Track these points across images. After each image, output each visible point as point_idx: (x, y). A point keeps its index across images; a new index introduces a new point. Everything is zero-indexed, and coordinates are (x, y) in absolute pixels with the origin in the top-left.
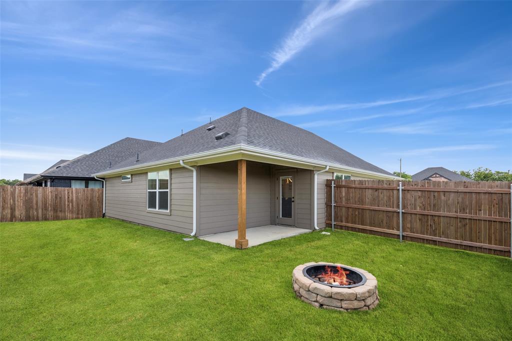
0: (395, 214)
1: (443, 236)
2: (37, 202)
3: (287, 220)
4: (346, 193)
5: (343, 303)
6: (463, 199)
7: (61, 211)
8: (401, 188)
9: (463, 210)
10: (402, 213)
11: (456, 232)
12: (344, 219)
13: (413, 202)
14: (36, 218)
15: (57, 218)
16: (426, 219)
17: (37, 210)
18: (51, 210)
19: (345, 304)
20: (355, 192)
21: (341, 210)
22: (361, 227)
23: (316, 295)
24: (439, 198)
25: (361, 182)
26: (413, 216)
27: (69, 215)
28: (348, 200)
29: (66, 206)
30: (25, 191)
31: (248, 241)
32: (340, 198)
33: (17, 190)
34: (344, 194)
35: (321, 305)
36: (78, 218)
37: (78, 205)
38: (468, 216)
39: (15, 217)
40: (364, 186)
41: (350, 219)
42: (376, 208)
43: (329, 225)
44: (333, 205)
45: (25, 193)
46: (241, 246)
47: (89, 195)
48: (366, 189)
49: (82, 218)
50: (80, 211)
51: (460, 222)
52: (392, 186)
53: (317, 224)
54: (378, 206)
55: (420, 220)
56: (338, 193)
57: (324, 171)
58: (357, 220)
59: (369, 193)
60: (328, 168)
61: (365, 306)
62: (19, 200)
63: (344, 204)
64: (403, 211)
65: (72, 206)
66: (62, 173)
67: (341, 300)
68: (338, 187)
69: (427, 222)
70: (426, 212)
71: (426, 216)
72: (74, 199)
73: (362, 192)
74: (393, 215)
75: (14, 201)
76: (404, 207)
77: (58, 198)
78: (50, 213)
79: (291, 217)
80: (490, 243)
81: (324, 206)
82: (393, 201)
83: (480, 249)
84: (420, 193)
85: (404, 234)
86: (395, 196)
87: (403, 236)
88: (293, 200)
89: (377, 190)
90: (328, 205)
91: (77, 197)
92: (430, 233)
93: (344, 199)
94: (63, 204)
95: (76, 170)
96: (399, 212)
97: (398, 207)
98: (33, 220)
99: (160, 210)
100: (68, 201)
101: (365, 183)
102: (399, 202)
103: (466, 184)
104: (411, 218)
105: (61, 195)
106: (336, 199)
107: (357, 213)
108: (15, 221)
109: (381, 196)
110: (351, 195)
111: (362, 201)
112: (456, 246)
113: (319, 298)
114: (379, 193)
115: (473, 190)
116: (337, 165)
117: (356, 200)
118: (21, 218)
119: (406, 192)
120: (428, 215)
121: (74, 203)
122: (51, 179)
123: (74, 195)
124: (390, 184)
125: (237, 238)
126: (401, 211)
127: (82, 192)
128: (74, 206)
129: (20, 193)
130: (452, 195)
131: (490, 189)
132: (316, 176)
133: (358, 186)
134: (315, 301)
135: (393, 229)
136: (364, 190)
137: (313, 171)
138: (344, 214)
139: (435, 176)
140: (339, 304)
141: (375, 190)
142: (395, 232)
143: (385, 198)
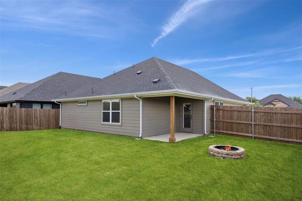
0: (250, 125)
1: (275, 136)
2: (16, 118)
3: (187, 129)
4: (222, 113)
5: (232, 156)
6: (284, 117)
7: (30, 124)
8: (253, 111)
9: (284, 122)
10: (254, 124)
11: (281, 134)
12: (221, 128)
13: (260, 118)
14: (15, 129)
15: (27, 129)
16: (266, 128)
17: (16, 123)
18: (24, 124)
19: (233, 157)
20: (228, 113)
21: (220, 123)
22: (231, 133)
23: (221, 154)
24: (273, 116)
25: (231, 107)
26: (260, 126)
27: (35, 127)
28: (223, 117)
29: (33, 121)
30: (9, 111)
31: (175, 138)
32: (219, 116)
33: (5, 110)
34: (221, 114)
35: (224, 158)
36: (40, 129)
37: (40, 120)
38: (287, 125)
39: (3, 128)
40: (232, 109)
41: (225, 128)
42: (240, 122)
43: (212, 132)
44: (215, 120)
45: (9, 112)
46: (172, 141)
47: (47, 114)
48: (234, 111)
49: (43, 129)
50: (42, 124)
51: (283, 129)
52: (248, 110)
53: (206, 131)
54: (241, 121)
55: (263, 128)
56: (217, 114)
57: (211, 100)
58: (229, 129)
59: (235, 114)
60: (213, 99)
61: (241, 158)
62: (6, 117)
63: (221, 119)
64: (254, 123)
65: (37, 121)
66: (27, 99)
67: (232, 155)
68: (218, 110)
69: (267, 129)
70: (266, 124)
71: (266, 126)
72: (38, 116)
73: (232, 113)
74: (249, 126)
75: (3, 117)
76: (255, 121)
77: (29, 115)
78: (24, 126)
79: (190, 128)
80: (297, 139)
81: (209, 121)
82: (249, 118)
83: (292, 142)
84: (263, 114)
85: (254, 136)
86: (250, 115)
87: (254, 137)
88: (191, 117)
89: (240, 111)
90: (212, 120)
91: (40, 115)
92: (268, 135)
93: (221, 117)
94: (31, 120)
95: (35, 96)
96: (252, 124)
97: (252, 121)
98: (14, 130)
99: (113, 123)
100: (35, 118)
101: (234, 108)
102: (252, 118)
103: (286, 109)
104: (259, 127)
105: (31, 114)
106: (217, 116)
107: (229, 125)
108: (4, 131)
109: (242, 115)
110: (225, 115)
111: (231, 118)
112: (281, 141)
113: (223, 155)
114: (241, 113)
115: (289, 112)
116: (217, 97)
117: (228, 117)
118: (7, 128)
119: (256, 113)
120: (267, 125)
121: (38, 119)
122: (20, 102)
123: (38, 114)
124: (247, 109)
125: (170, 137)
126: (253, 123)
127: (43, 111)
128: (38, 121)
129: (7, 112)
130: (279, 115)
131: (297, 112)
132: (206, 104)
133: (229, 109)
134: (221, 157)
135: (249, 134)
136: (233, 112)
137: (204, 100)
138: (221, 125)
139: (275, 100)
140: (231, 157)
141: (239, 112)
142: (250, 135)
143: (245, 116)
